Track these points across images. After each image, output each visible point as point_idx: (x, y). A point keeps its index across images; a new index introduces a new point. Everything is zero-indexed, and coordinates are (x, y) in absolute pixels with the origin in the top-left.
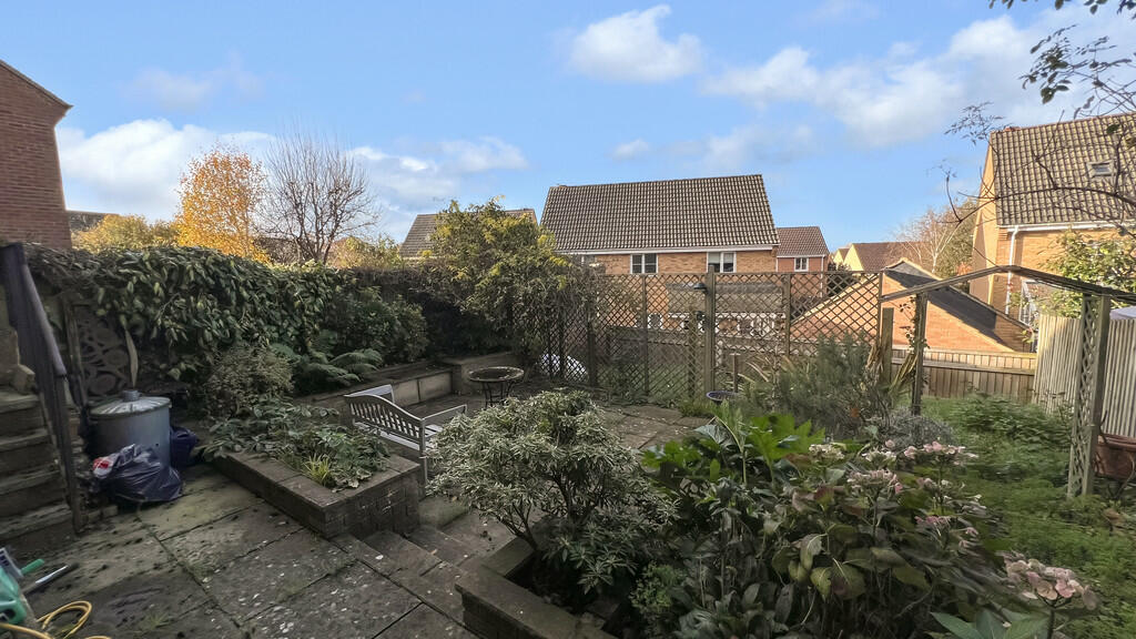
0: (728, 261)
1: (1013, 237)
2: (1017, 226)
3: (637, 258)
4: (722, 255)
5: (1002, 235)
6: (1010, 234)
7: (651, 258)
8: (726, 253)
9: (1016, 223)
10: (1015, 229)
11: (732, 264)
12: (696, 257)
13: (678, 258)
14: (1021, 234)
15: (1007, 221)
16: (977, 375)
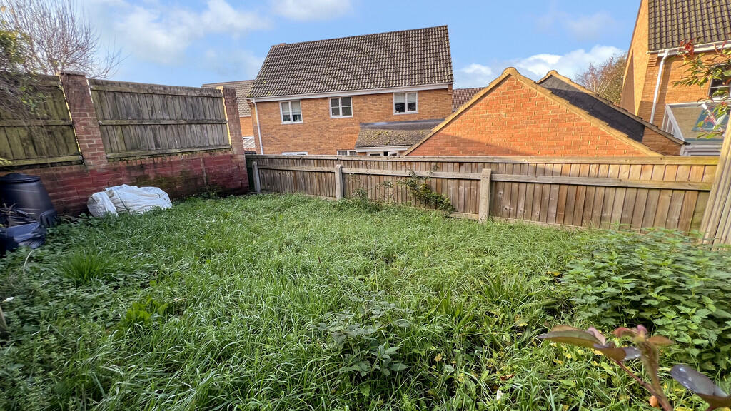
0: (412, 101)
1: (662, 62)
2: (667, 50)
3: (335, 101)
4: (406, 96)
5: (651, 61)
6: (660, 59)
7: (346, 100)
8: (410, 93)
9: (667, 47)
10: (665, 54)
11: (415, 104)
12: (384, 98)
13: (369, 100)
14: (670, 59)
15: (658, 46)
16: (621, 193)
